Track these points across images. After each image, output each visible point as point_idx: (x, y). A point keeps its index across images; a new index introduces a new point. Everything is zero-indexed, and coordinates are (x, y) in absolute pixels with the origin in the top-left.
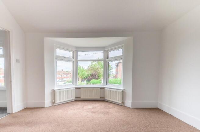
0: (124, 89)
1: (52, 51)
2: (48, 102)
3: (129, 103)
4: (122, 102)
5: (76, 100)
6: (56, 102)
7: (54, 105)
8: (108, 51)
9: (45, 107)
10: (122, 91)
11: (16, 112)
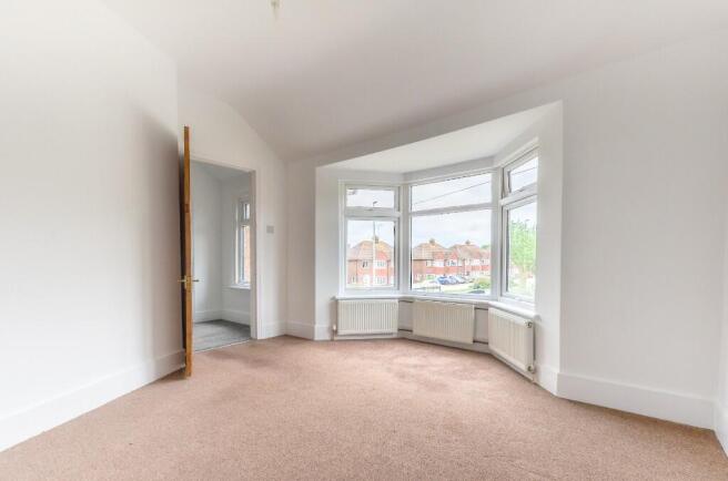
0: (538, 317)
1: (335, 197)
2: (321, 330)
3: (551, 375)
4: (529, 369)
5: (400, 336)
6: (341, 332)
7: (336, 338)
8: (506, 170)
9: (316, 339)
10: (529, 324)
11: (263, 337)
